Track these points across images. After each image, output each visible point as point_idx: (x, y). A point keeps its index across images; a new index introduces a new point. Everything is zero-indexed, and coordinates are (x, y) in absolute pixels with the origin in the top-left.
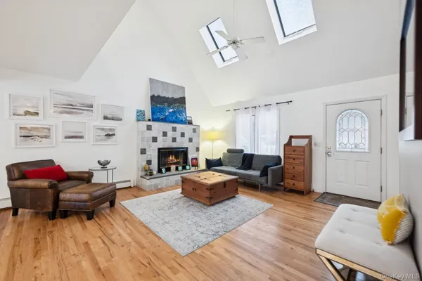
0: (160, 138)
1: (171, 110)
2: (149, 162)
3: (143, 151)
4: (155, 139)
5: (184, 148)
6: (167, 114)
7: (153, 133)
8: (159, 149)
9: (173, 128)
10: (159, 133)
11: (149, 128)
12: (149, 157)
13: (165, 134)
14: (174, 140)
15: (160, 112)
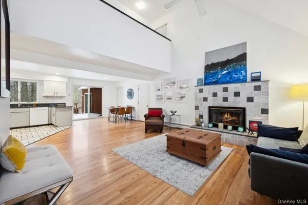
0: (210, 98)
1: (225, 72)
2: (201, 117)
3: (197, 108)
4: (205, 99)
5: (240, 108)
6: (219, 77)
7: (204, 95)
8: (210, 107)
9: (224, 88)
10: (209, 94)
11: (201, 91)
12: (201, 112)
13: (215, 95)
14: (225, 99)
15: (212, 77)
